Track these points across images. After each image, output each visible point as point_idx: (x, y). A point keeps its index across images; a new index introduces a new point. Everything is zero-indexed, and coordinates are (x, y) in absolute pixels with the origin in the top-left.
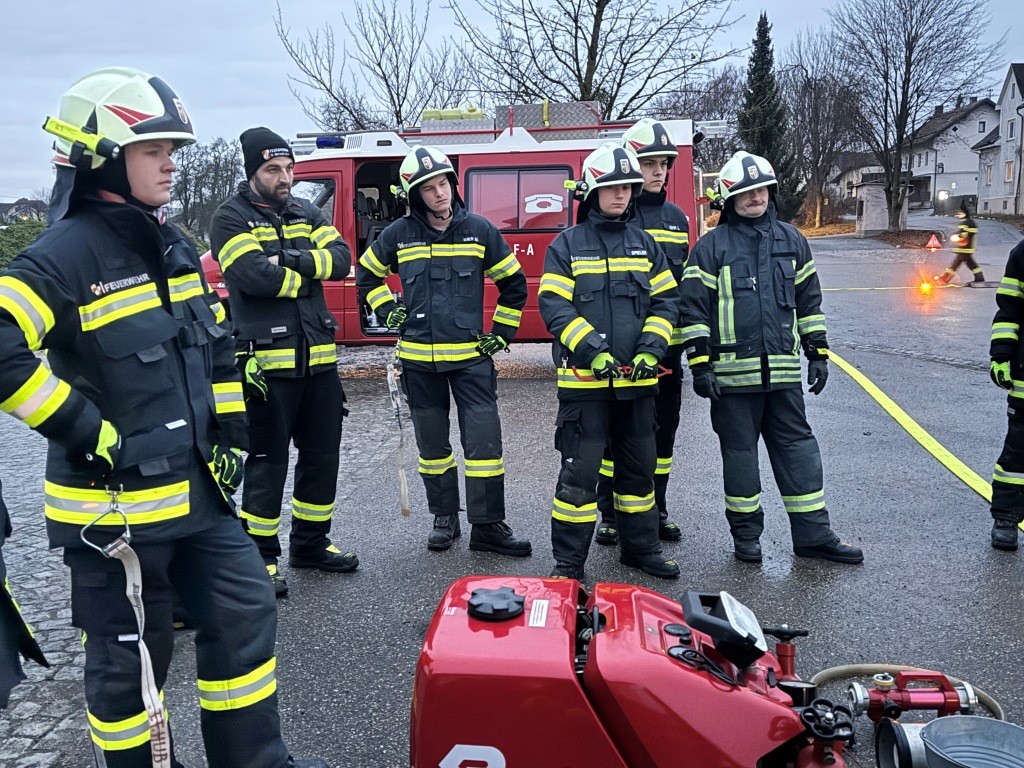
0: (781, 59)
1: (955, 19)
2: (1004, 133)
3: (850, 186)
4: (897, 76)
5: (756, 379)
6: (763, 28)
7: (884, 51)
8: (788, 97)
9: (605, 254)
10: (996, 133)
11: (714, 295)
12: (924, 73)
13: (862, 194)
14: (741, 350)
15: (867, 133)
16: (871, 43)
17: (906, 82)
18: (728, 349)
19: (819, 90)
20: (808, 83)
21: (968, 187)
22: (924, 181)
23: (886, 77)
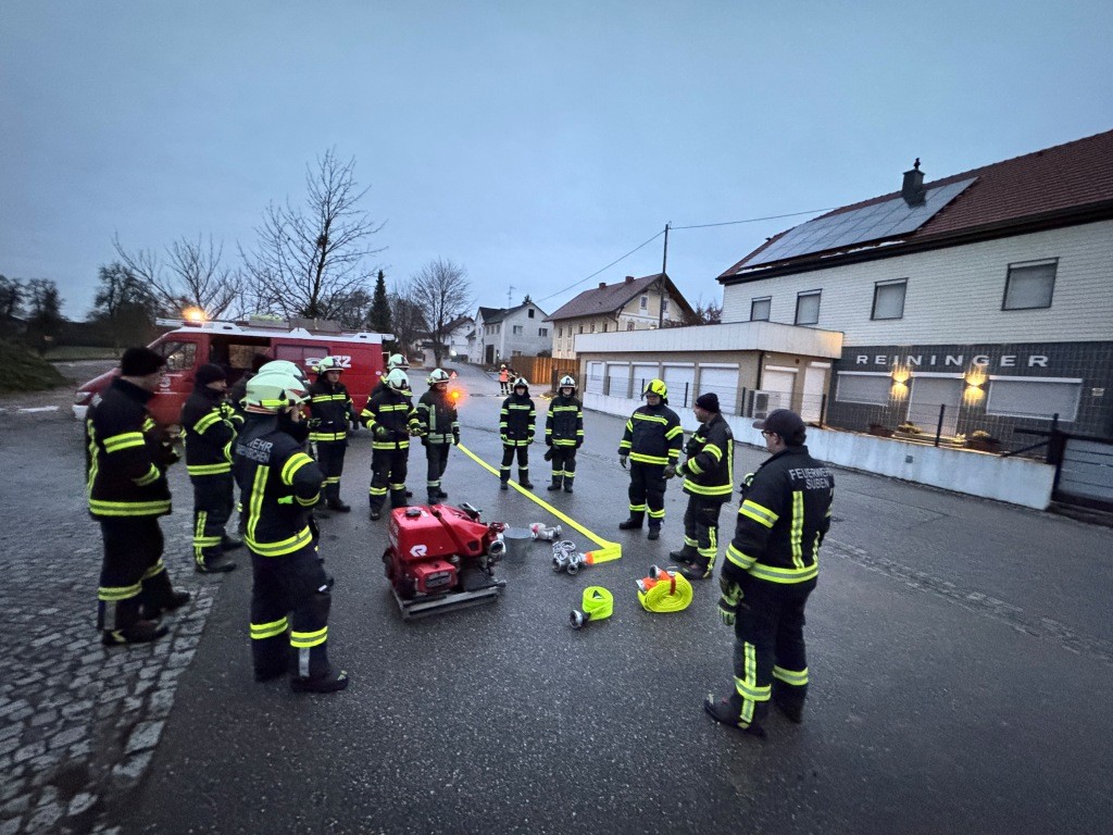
0: (389, 290)
1: (458, 288)
2: (477, 332)
3: (417, 345)
4: (438, 306)
5: (442, 441)
6: (381, 276)
7: (433, 295)
8: (391, 306)
9: (393, 404)
10: (474, 333)
11: (428, 413)
12: (447, 306)
13: (425, 352)
14: (437, 432)
15: (427, 328)
16: (428, 291)
17: (442, 308)
18: (433, 431)
19: (404, 304)
20: (400, 301)
21: (463, 351)
22: (447, 348)
23: (434, 306)
